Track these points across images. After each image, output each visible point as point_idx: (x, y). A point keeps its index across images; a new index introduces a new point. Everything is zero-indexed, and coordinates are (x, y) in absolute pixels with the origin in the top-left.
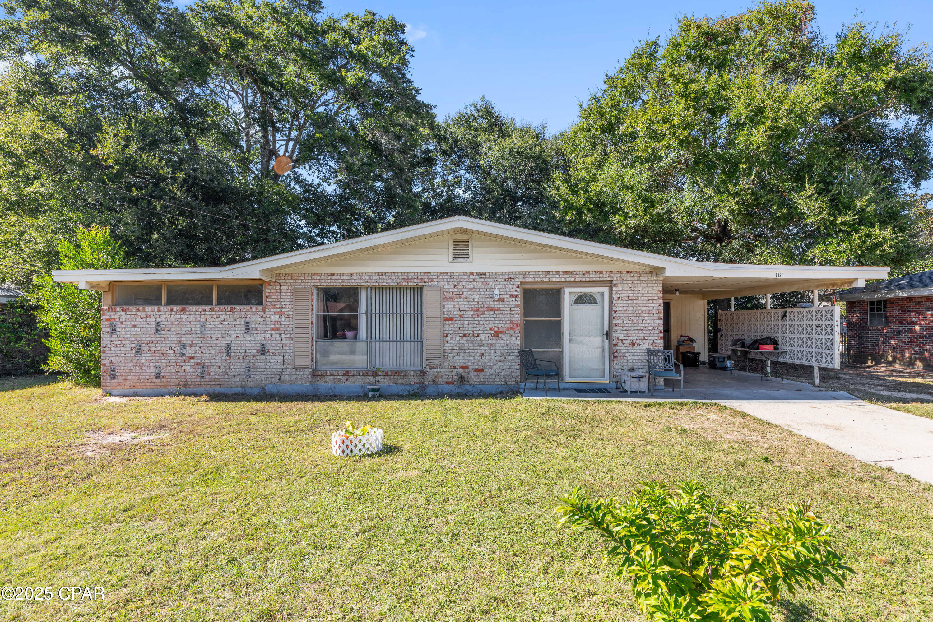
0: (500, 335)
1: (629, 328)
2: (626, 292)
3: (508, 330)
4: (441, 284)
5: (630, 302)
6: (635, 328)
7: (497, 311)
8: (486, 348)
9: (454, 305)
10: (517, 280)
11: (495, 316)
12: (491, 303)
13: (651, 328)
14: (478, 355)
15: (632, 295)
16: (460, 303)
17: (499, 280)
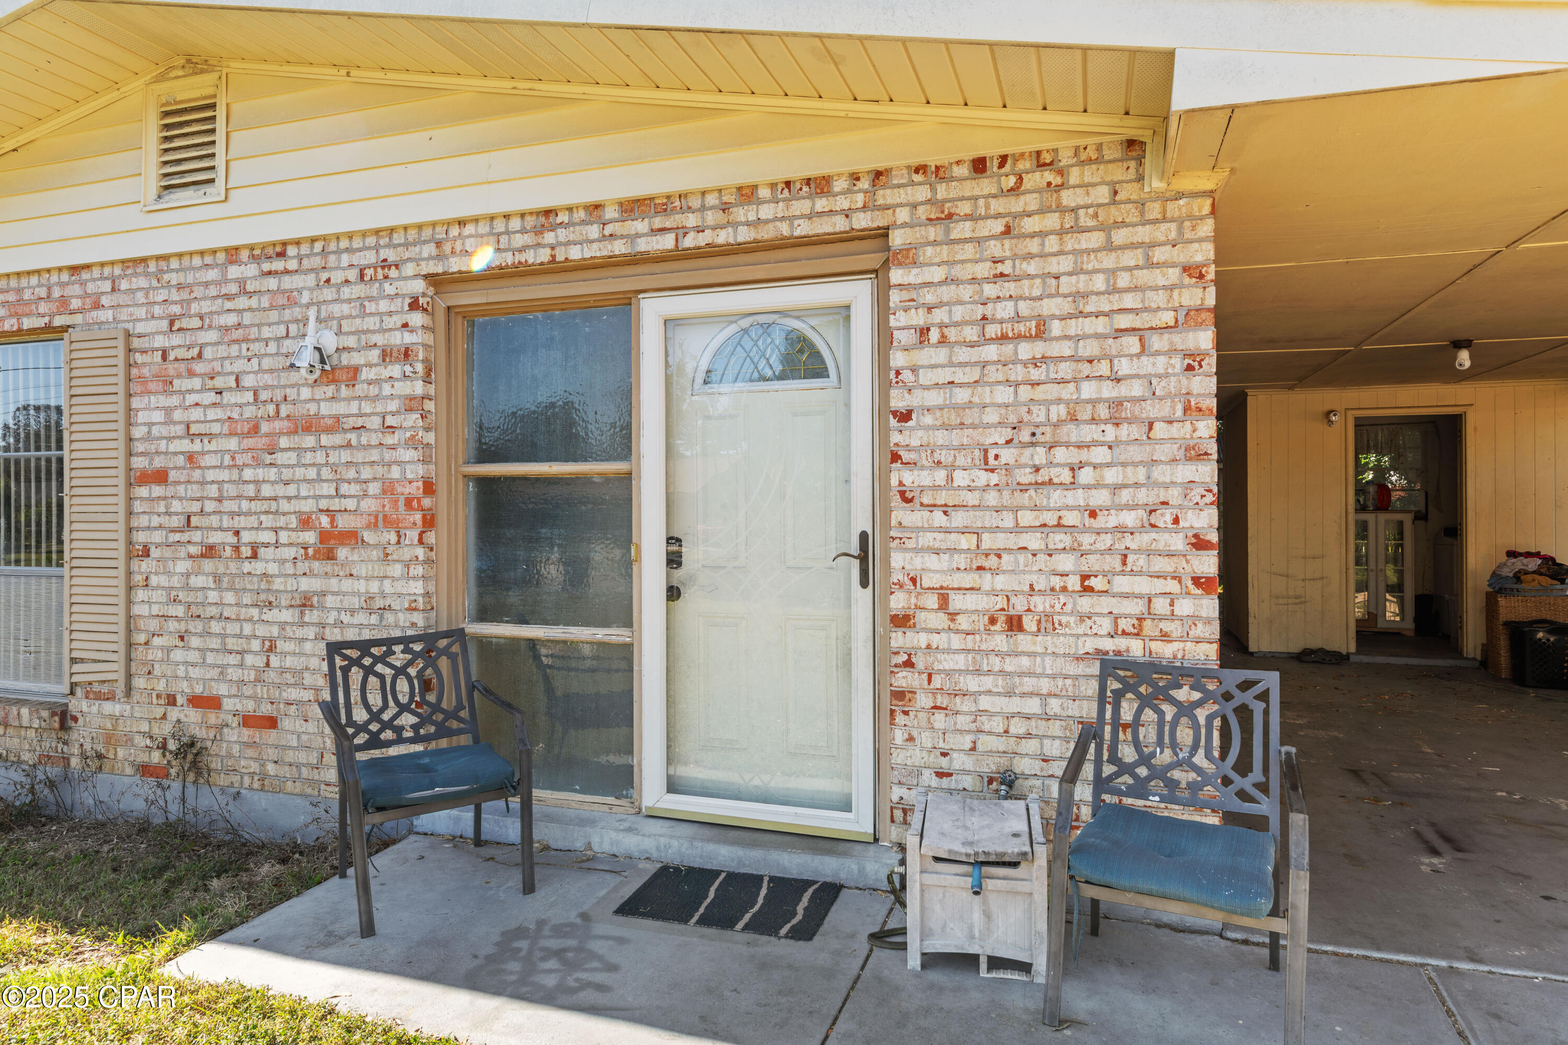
0: (342, 553)
1: (990, 520)
2: (966, 292)
3: (373, 525)
4: (124, 315)
5: (991, 352)
6: (1027, 518)
7: (329, 430)
8: (287, 615)
9: (168, 410)
10: (409, 269)
11: (320, 457)
12: (306, 393)
13: (1130, 519)
14: (256, 645)
15: (1005, 310)
16: (191, 399)
17: (337, 277)
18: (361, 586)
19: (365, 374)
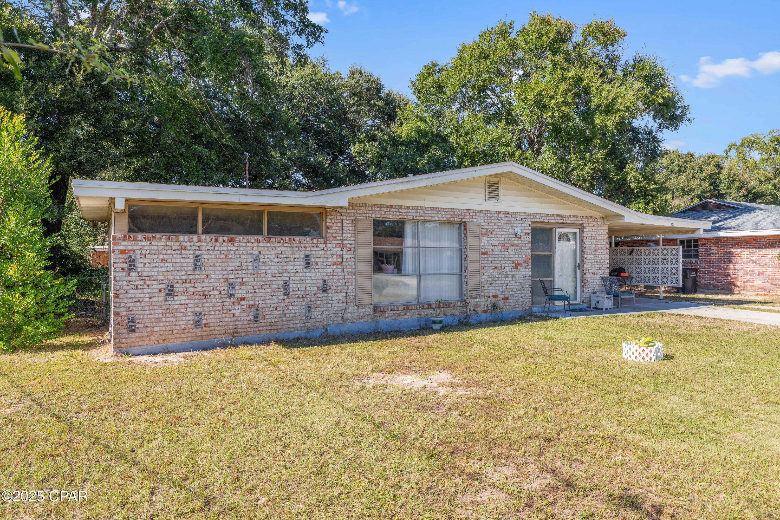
0: (519, 267)
1: (592, 261)
2: (591, 233)
3: (524, 262)
4: (478, 221)
5: (592, 240)
6: (595, 261)
7: (517, 246)
8: (510, 279)
9: (488, 241)
10: (529, 220)
11: (515, 251)
12: (513, 239)
13: (603, 261)
14: (505, 285)
15: (593, 235)
16: (492, 239)
17: (518, 219)
18: (522, 273)
19: (523, 237)
